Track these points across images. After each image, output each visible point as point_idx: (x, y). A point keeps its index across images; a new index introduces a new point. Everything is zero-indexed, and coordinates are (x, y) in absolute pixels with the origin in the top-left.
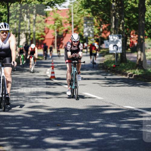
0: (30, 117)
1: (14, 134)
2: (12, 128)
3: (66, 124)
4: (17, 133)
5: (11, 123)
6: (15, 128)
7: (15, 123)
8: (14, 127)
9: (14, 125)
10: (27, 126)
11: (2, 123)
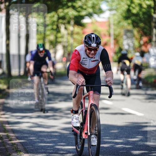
0: (67, 134)
1: (50, 151)
2: (48, 144)
3: (105, 141)
4: (53, 150)
5: (46, 139)
6: (51, 145)
7: (51, 140)
8: (50, 143)
9: (50, 141)
10: (63, 143)
11: (37, 139)
